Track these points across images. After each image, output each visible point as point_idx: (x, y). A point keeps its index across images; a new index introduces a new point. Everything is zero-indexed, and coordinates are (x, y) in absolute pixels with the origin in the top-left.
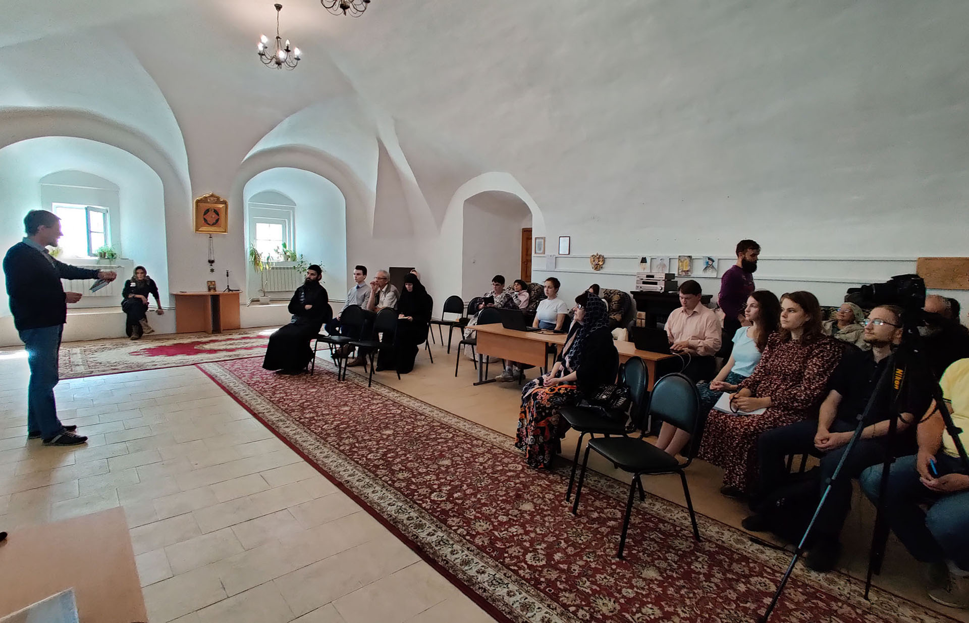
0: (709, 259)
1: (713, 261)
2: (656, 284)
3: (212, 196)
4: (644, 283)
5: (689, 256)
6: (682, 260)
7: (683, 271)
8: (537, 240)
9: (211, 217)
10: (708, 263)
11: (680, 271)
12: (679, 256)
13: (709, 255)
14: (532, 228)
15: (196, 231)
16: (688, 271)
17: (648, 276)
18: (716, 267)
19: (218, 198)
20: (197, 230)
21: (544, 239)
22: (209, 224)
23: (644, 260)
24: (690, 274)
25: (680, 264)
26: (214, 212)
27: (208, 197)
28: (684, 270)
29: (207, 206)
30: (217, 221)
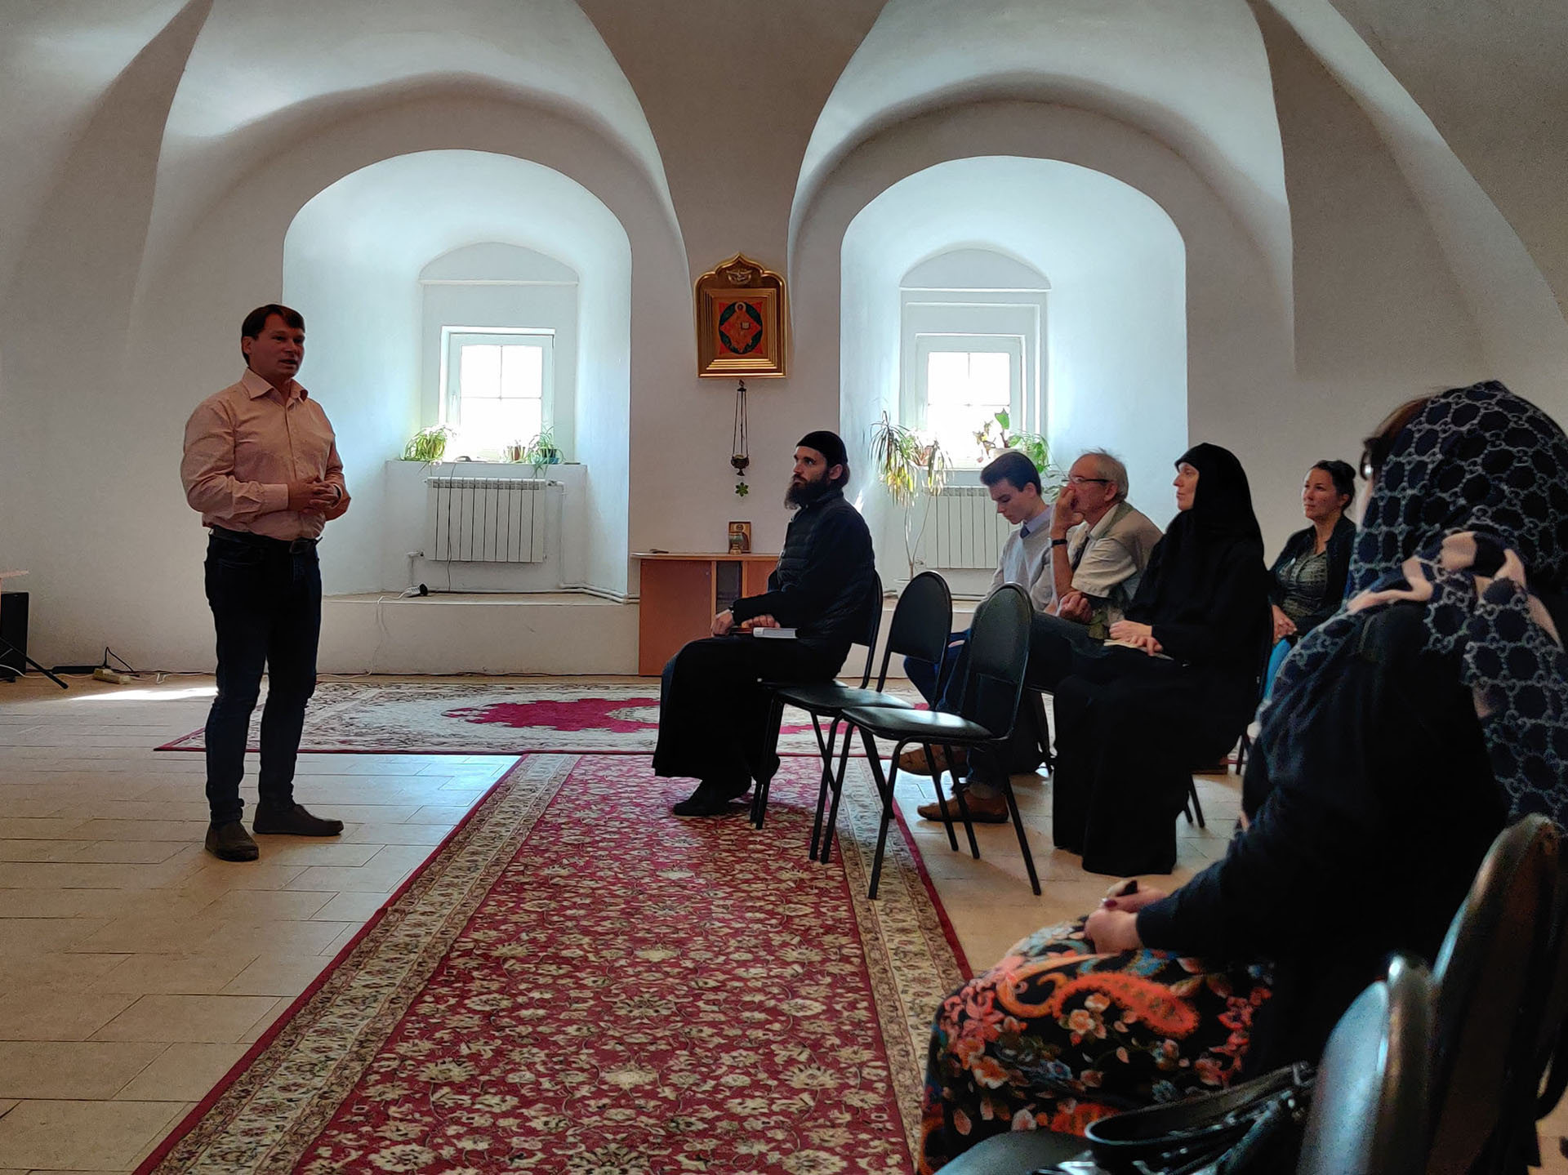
3: (740, 264)
9: (742, 325)
15: (701, 372)
19: (755, 270)
20: (702, 368)
22: (735, 351)
26: (747, 311)
27: (728, 268)
29: (727, 296)
30: (757, 337)
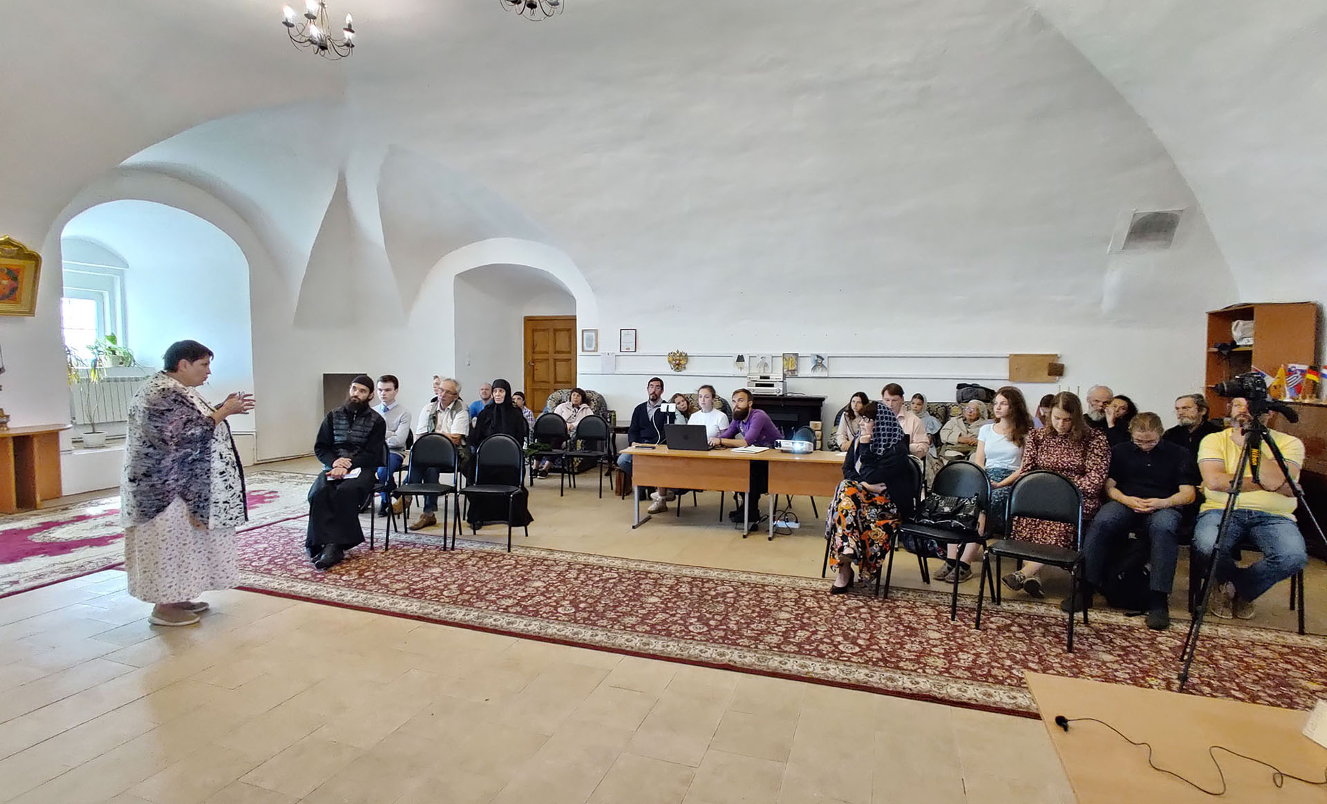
0: (818, 356)
1: (823, 359)
2: (772, 386)
3: (9, 243)
4: (757, 385)
5: (795, 354)
6: (787, 358)
7: (788, 370)
8: (585, 334)
10: (817, 360)
11: (785, 370)
12: (784, 354)
13: (818, 353)
14: (576, 316)
16: (794, 370)
17: (761, 378)
18: (826, 365)
19: (20, 248)
21: (596, 331)
23: (740, 359)
24: (796, 374)
25: (785, 363)
28: (790, 369)
30: (14, 290)
